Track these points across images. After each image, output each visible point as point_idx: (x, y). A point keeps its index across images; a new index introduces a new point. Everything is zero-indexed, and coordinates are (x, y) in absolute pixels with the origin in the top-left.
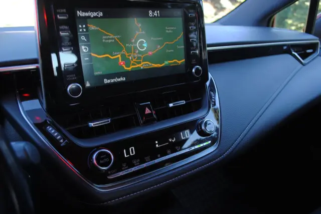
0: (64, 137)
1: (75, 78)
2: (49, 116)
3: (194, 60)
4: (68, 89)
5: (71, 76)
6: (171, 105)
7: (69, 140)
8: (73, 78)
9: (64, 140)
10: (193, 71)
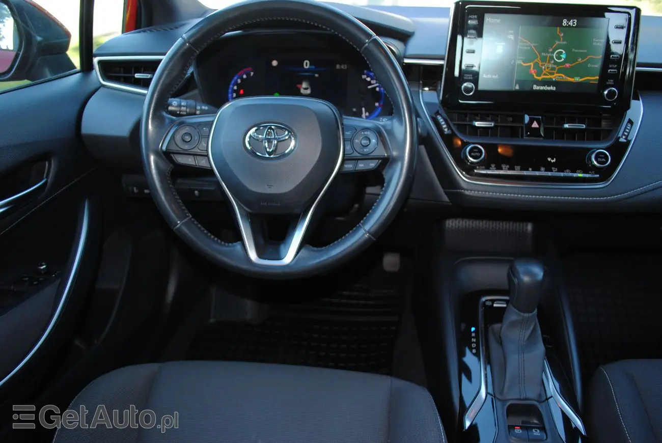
0: (449, 127)
1: (472, 78)
2: (441, 107)
3: (612, 81)
4: (463, 87)
5: (468, 75)
6: (566, 126)
7: (452, 130)
8: (470, 78)
9: (448, 130)
10: (606, 92)
